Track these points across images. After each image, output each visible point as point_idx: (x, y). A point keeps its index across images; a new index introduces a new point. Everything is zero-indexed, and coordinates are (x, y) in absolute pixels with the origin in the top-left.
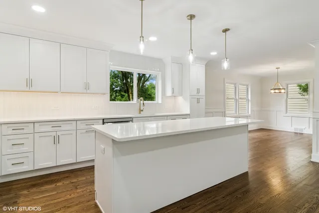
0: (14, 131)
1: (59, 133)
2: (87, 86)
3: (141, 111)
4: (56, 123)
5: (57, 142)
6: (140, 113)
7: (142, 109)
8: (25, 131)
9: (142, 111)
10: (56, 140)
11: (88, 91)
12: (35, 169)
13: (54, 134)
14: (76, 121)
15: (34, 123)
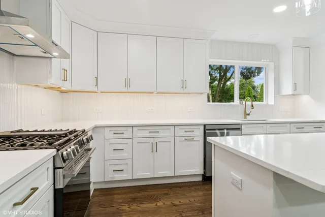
0: (115, 135)
1: (156, 140)
2: (184, 84)
3: (246, 115)
4: (154, 128)
5: (155, 150)
6: (245, 118)
7: (248, 112)
8: (124, 136)
9: (249, 115)
10: (154, 148)
11: (186, 90)
12: (134, 178)
13: (152, 140)
14: (175, 126)
15: (133, 127)
